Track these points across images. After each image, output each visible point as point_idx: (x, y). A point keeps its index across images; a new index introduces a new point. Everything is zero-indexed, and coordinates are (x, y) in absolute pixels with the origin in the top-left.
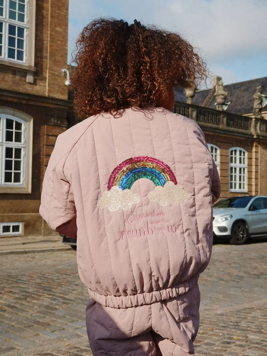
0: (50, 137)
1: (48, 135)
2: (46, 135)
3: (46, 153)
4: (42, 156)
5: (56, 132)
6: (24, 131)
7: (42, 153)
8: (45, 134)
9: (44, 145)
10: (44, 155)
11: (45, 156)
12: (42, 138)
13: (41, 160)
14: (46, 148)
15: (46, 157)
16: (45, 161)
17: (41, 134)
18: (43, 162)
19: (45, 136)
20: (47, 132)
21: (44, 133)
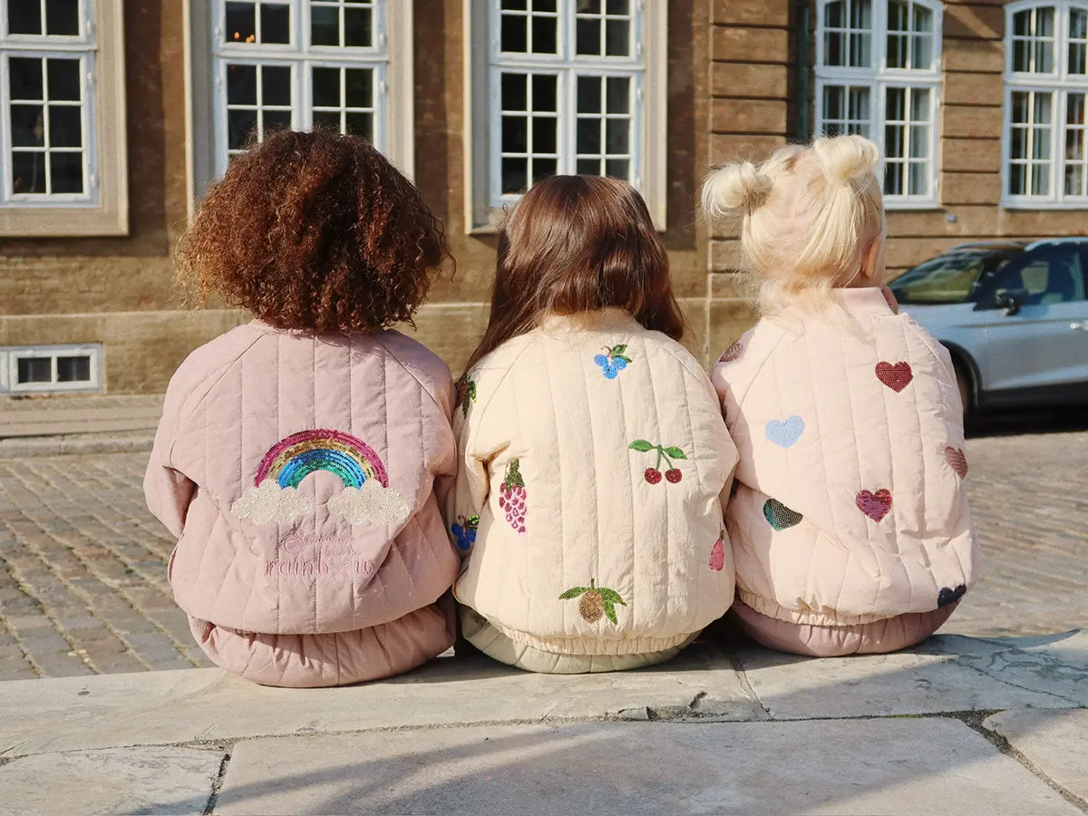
0: (729, 32)
1: (721, 25)
2: (715, 24)
3: (714, 89)
4: (699, 101)
5: (747, 11)
6: (638, 14)
7: (700, 88)
8: (711, 21)
9: (707, 60)
10: (709, 98)
11: (712, 100)
12: (698, 37)
13: (698, 114)
14: (716, 69)
15: (714, 104)
16: (711, 116)
17: (695, 24)
18: (705, 120)
19: (712, 29)
20: (717, 11)
21: (707, 19)
